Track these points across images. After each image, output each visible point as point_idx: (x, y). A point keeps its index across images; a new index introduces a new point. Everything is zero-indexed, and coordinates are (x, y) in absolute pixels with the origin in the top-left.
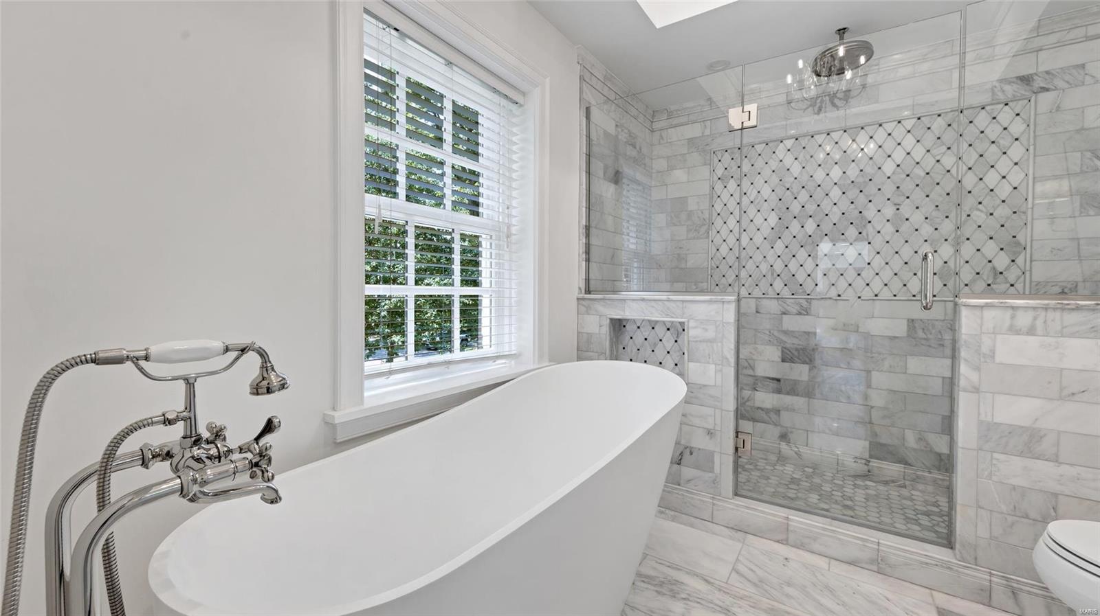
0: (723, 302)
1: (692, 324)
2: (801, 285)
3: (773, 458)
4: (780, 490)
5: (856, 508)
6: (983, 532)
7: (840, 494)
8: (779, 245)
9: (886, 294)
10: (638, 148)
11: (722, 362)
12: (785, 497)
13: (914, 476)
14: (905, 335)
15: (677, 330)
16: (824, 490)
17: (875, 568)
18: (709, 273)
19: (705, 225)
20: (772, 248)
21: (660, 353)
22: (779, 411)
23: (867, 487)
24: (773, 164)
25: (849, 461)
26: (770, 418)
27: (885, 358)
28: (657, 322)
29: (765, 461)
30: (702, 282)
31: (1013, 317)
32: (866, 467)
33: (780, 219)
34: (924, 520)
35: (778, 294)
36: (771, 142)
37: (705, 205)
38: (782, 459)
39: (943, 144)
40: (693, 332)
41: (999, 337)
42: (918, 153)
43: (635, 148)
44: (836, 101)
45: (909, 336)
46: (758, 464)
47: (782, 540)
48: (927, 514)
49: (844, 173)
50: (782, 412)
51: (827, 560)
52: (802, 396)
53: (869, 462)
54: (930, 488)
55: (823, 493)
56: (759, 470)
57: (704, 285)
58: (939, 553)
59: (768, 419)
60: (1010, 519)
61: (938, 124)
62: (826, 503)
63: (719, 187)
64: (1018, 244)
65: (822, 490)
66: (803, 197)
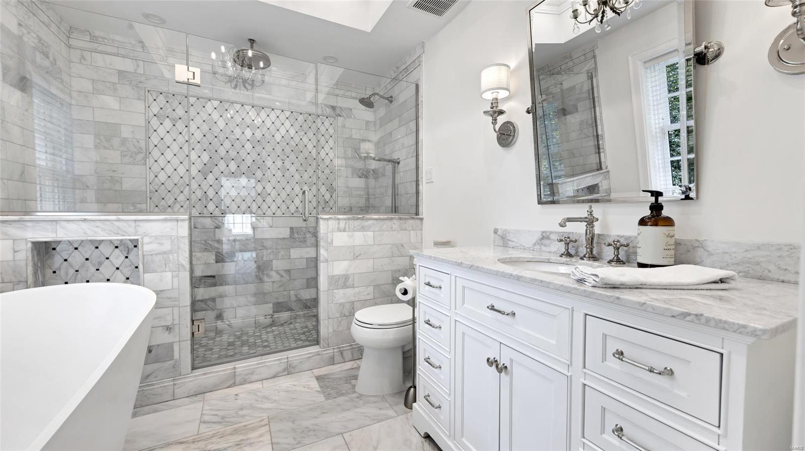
0: (177, 220)
1: (146, 240)
2: (228, 207)
3: (212, 334)
4: (221, 354)
5: (270, 345)
6: (331, 330)
7: (260, 341)
8: (211, 177)
9: (279, 213)
10: (51, 58)
11: (178, 269)
12: (227, 356)
13: (295, 316)
14: (289, 237)
15: (128, 247)
16: (251, 342)
17: (286, 373)
18: (148, 196)
19: (142, 153)
20: (205, 179)
21: (107, 270)
22: (215, 299)
23: (273, 331)
24: (204, 116)
25: (261, 319)
26: (208, 306)
27: (280, 251)
28: (101, 241)
29: (207, 339)
30: (141, 204)
31: (339, 224)
32: (271, 319)
33: (211, 158)
34: (303, 337)
35: (211, 214)
36: (201, 98)
37: (141, 135)
38: (219, 332)
39: (303, 130)
40: (147, 247)
41: (334, 233)
42: (292, 132)
43: (48, 57)
44: (247, 85)
45: (291, 237)
46: (202, 342)
47: (231, 385)
48: (304, 333)
49: (253, 134)
50: (217, 299)
51: (260, 382)
52: (231, 285)
53: (273, 315)
54: (303, 320)
55: (250, 344)
56: (204, 346)
57: (143, 206)
58: (314, 349)
59: (207, 306)
60: (340, 319)
61: (301, 118)
62: (253, 349)
63: (155, 122)
64: (333, 187)
65: (249, 342)
66: (227, 144)
